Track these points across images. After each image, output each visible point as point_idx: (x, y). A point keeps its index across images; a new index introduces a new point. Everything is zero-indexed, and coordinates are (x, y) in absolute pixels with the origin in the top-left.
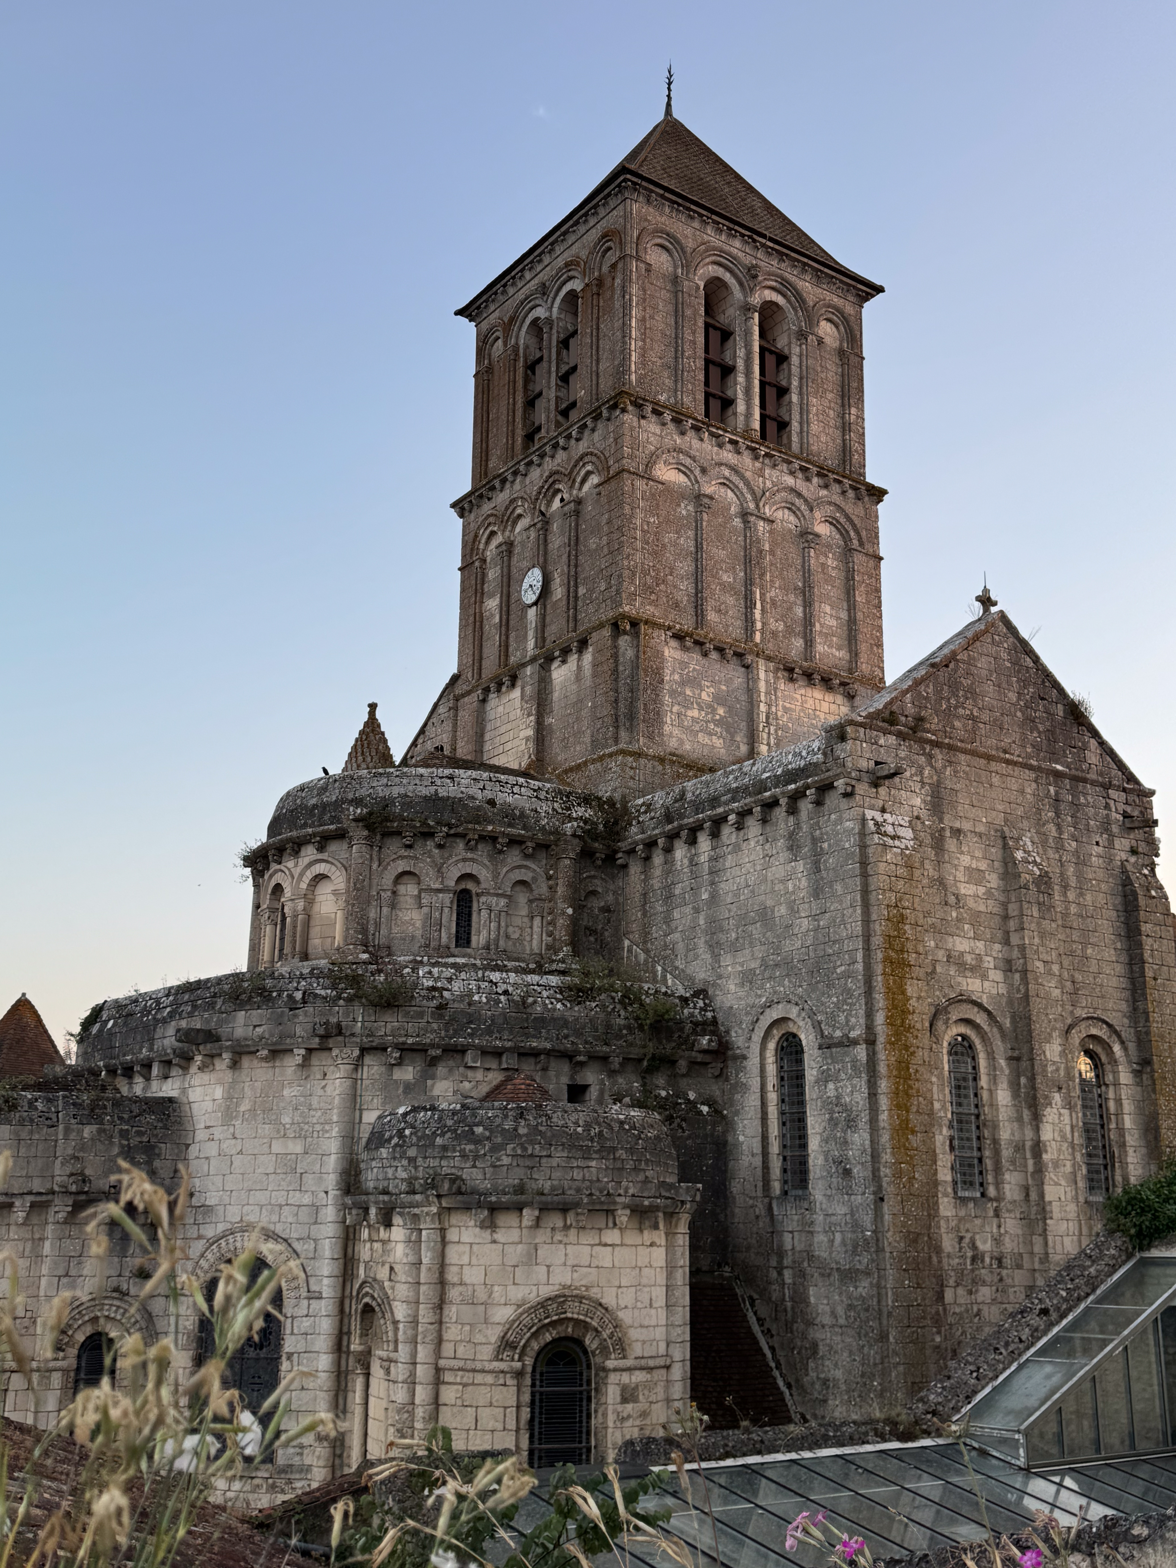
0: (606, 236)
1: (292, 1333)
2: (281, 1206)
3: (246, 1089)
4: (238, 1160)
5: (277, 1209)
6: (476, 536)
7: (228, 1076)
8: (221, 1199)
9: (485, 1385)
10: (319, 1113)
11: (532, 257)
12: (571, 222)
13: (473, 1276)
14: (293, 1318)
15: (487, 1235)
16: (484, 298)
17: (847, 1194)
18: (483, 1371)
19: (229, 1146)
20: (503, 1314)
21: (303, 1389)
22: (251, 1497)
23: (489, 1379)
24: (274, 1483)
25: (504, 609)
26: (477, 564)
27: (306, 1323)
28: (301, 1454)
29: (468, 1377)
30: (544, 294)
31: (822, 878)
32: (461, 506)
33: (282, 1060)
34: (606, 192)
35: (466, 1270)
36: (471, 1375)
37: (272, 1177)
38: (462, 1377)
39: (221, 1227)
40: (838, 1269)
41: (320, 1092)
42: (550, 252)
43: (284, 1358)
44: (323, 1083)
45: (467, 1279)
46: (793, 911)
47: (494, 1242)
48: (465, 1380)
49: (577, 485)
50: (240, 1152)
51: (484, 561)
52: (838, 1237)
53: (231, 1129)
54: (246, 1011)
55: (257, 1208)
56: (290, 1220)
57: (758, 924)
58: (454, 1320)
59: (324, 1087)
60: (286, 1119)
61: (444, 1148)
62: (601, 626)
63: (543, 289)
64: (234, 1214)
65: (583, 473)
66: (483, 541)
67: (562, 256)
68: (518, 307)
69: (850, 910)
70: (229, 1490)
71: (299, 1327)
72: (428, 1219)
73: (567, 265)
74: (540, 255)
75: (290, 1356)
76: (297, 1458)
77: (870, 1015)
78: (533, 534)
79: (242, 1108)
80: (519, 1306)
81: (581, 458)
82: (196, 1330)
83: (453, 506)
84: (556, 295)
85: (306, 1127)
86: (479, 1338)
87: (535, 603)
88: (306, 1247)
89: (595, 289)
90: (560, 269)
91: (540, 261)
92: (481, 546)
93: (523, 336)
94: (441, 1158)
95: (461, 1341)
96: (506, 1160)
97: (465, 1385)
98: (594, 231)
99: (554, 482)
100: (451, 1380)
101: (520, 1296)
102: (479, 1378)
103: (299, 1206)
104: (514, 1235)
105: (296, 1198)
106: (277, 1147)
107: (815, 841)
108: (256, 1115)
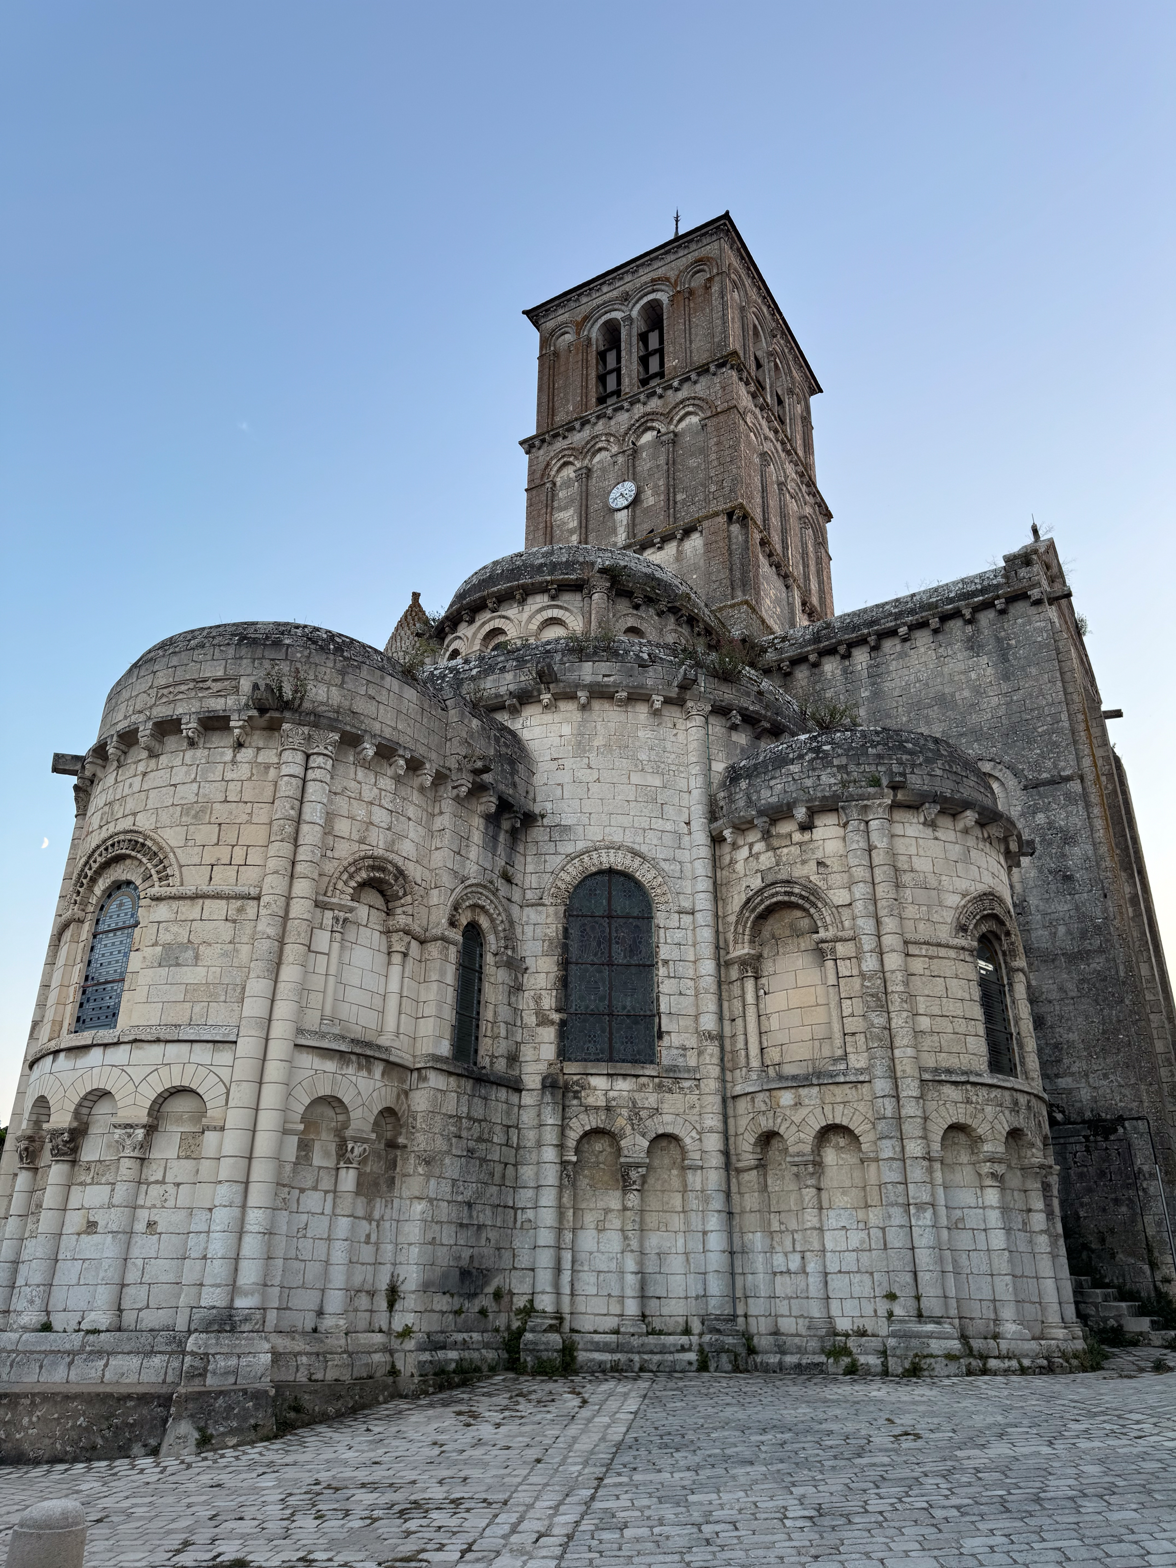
0: (699, 261)
1: (666, 943)
2: (644, 830)
3: (598, 727)
4: (595, 788)
5: (640, 831)
6: (548, 464)
7: (577, 716)
8: (579, 821)
9: (948, 958)
10: (673, 756)
11: (615, 274)
12: (662, 251)
13: (922, 865)
14: (666, 929)
15: (929, 832)
16: (556, 302)
17: (1070, 894)
18: (947, 946)
19: (585, 775)
20: (954, 900)
21: (681, 994)
22: (637, 1096)
23: (952, 953)
24: (661, 1082)
25: (584, 515)
26: (548, 485)
27: (678, 935)
28: (684, 1056)
29: (933, 951)
30: (626, 300)
31: (1012, 666)
32: (529, 445)
33: (634, 707)
34: (703, 231)
35: (914, 859)
36: (935, 948)
37: (633, 804)
38: (927, 950)
39: (581, 845)
40: (1063, 954)
41: (673, 739)
42: (633, 273)
43: (660, 964)
44: (675, 731)
45: (916, 866)
46: (978, 691)
47: (936, 839)
48: (930, 953)
49: (675, 422)
50: (598, 780)
51: (554, 484)
52: (1062, 930)
53: (586, 760)
54: (594, 662)
55: (621, 830)
56: (655, 842)
57: (936, 708)
58: (910, 900)
59: (675, 735)
60: (643, 756)
61: (879, 756)
62: (716, 514)
63: (625, 298)
64: (595, 834)
65: (682, 412)
66: (555, 469)
67: (645, 276)
68: (594, 309)
69: (1049, 685)
70: (611, 1089)
71: (672, 937)
72: (880, 810)
73: (653, 280)
74: (623, 274)
75: (666, 962)
76: (681, 1059)
77: (1079, 759)
78: (621, 459)
79: (596, 743)
80: (964, 896)
81: (682, 402)
82: (560, 937)
83: (522, 443)
84: (637, 302)
85: (663, 766)
86: (936, 918)
87: (627, 507)
88: (672, 867)
89: (687, 295)
90: (646, 283)
91: (621, 279)
92: (553, 473)
93: (595, 332)
94: (877, 765)
95: (920, 919)
96: (939, 772)
97: (931, 958)
98: (684, 259)
99: (646, 421)
100: (917, 952)
101: (964, 887)
102: (943, 952)
103: (663, 831)
104: (951, 836)
105: (658, 824)
106: (636, 778)
107: (999, 640)
108: (611, 750)
